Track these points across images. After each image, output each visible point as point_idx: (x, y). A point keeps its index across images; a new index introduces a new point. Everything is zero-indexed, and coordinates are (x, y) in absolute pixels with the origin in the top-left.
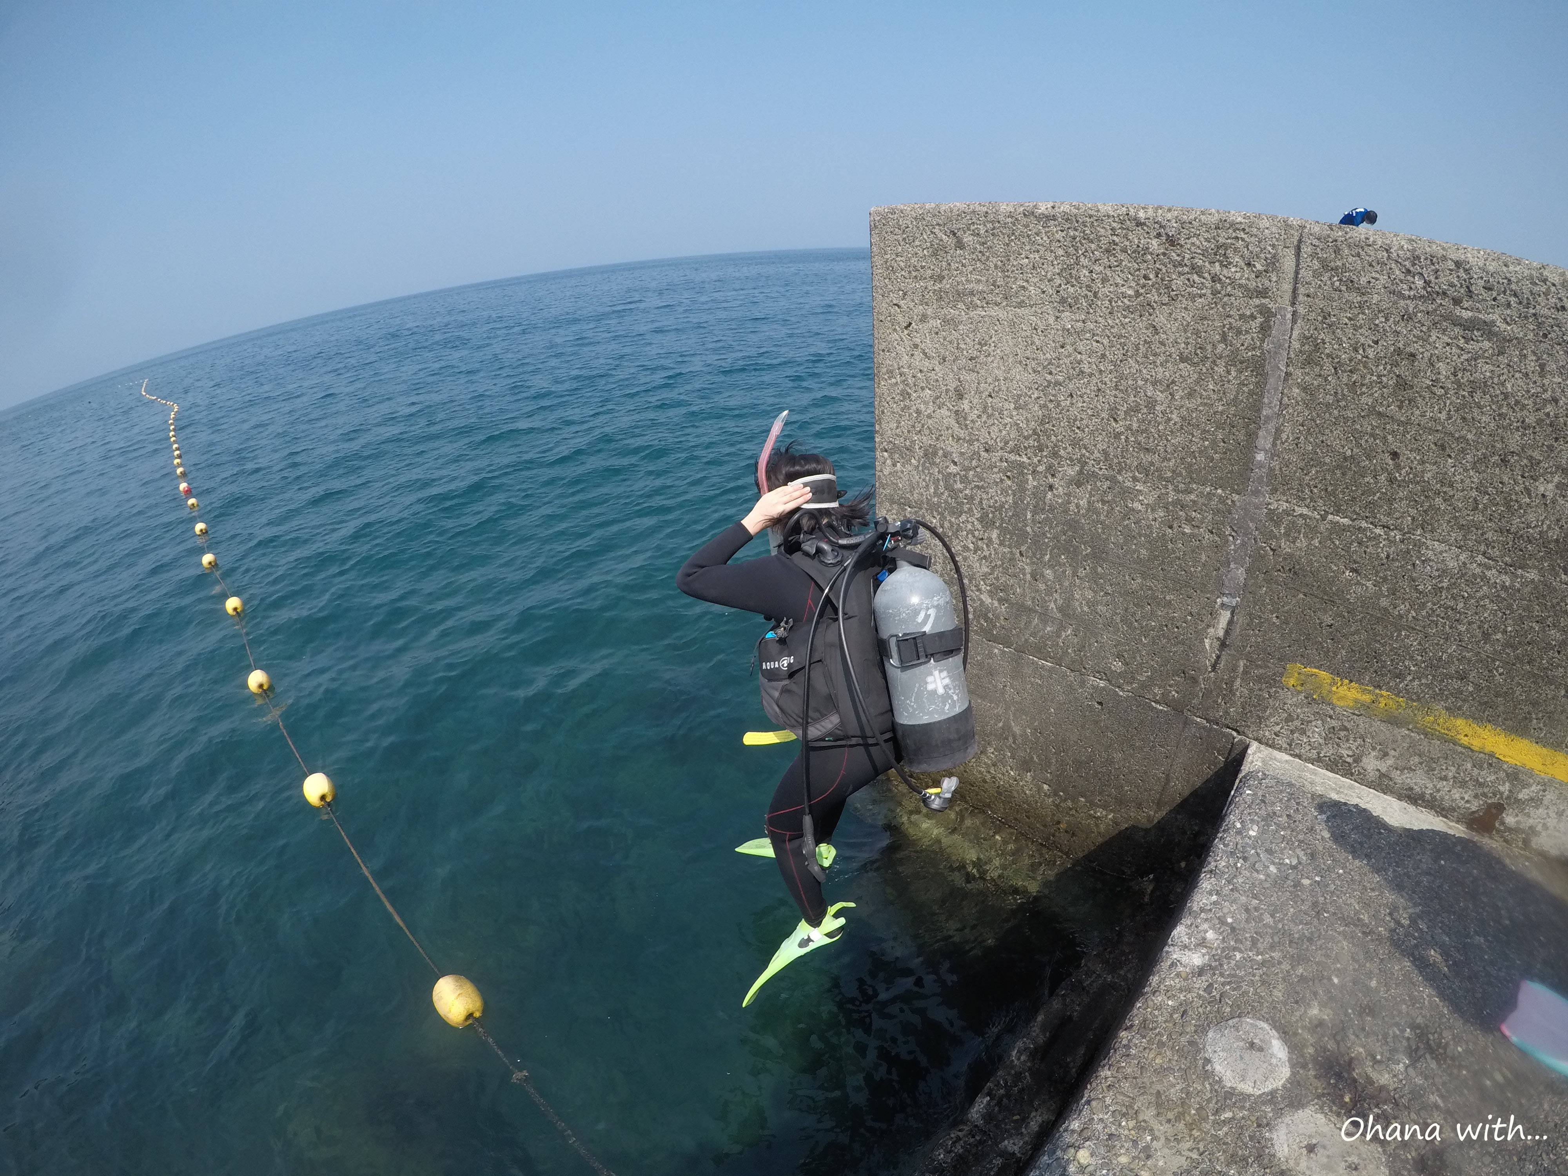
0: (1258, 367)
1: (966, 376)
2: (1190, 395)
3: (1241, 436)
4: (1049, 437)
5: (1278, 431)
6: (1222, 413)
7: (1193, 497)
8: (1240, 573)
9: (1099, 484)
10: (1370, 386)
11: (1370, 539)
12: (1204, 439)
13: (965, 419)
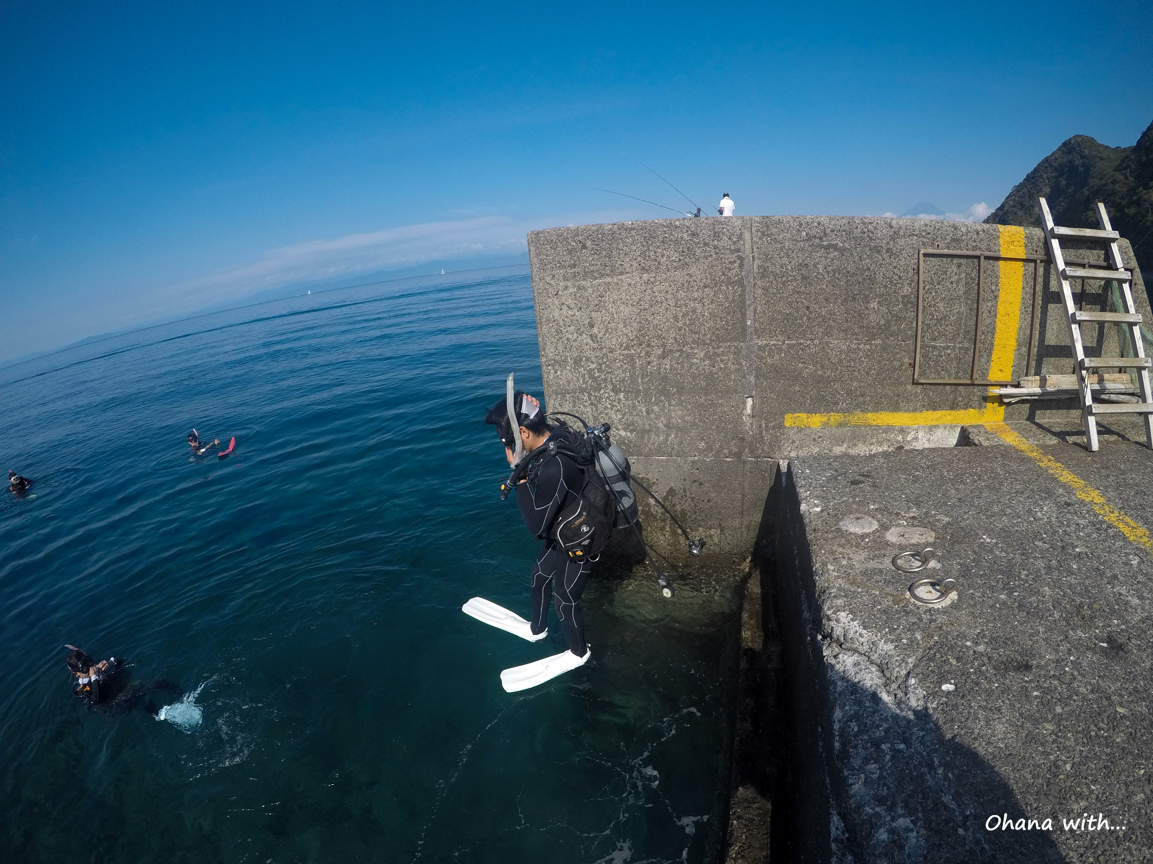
0: (740, 283)
1: (595, 315)
2: (712, 302)
3: (739, 315)
4: (644, 337)
5: (755, 310)
6: (728, 308)
7: (722, 349)
8: (752, 379)
9: (674, 355)
10: (791, 281)
11: (805, 347)
12: (722, 321)
13: (597, 338)
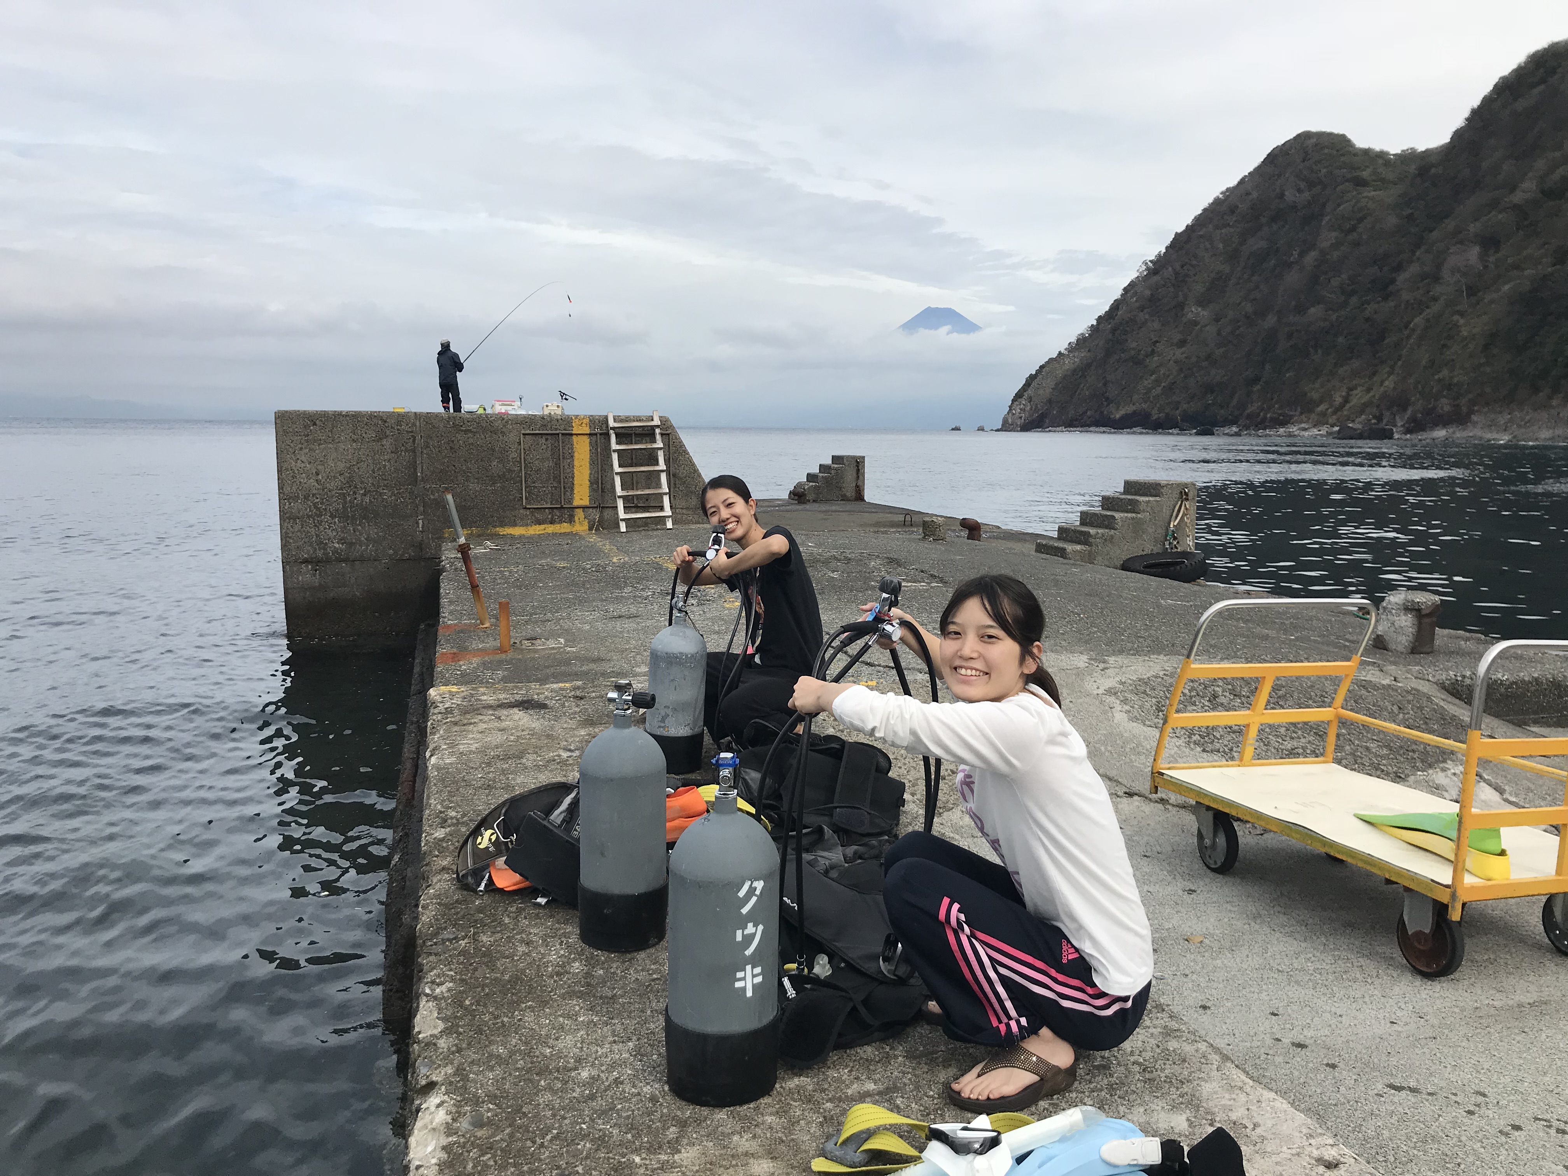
1: (320, 467)
2: (396, 462)
3: (412, 470)
4: (352, 483)
5: (422, 467)
6: (406, 465)
7: (402, 490)
8: (421, 508)
9: (372, 494)
10: (444, 450)
11: (454, 488)
12: (402, 473)
13: (320, 482)
